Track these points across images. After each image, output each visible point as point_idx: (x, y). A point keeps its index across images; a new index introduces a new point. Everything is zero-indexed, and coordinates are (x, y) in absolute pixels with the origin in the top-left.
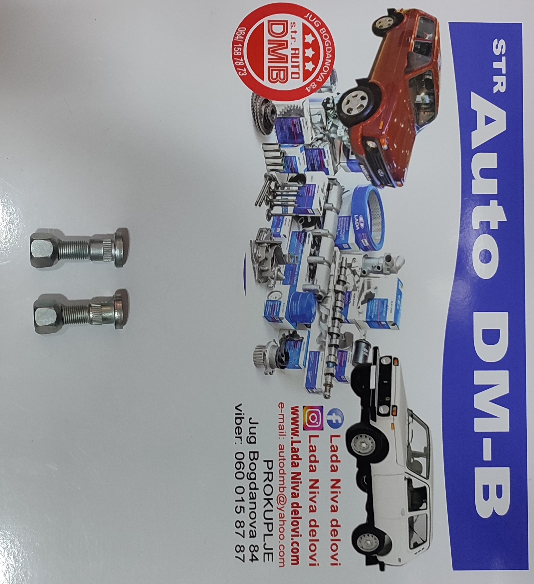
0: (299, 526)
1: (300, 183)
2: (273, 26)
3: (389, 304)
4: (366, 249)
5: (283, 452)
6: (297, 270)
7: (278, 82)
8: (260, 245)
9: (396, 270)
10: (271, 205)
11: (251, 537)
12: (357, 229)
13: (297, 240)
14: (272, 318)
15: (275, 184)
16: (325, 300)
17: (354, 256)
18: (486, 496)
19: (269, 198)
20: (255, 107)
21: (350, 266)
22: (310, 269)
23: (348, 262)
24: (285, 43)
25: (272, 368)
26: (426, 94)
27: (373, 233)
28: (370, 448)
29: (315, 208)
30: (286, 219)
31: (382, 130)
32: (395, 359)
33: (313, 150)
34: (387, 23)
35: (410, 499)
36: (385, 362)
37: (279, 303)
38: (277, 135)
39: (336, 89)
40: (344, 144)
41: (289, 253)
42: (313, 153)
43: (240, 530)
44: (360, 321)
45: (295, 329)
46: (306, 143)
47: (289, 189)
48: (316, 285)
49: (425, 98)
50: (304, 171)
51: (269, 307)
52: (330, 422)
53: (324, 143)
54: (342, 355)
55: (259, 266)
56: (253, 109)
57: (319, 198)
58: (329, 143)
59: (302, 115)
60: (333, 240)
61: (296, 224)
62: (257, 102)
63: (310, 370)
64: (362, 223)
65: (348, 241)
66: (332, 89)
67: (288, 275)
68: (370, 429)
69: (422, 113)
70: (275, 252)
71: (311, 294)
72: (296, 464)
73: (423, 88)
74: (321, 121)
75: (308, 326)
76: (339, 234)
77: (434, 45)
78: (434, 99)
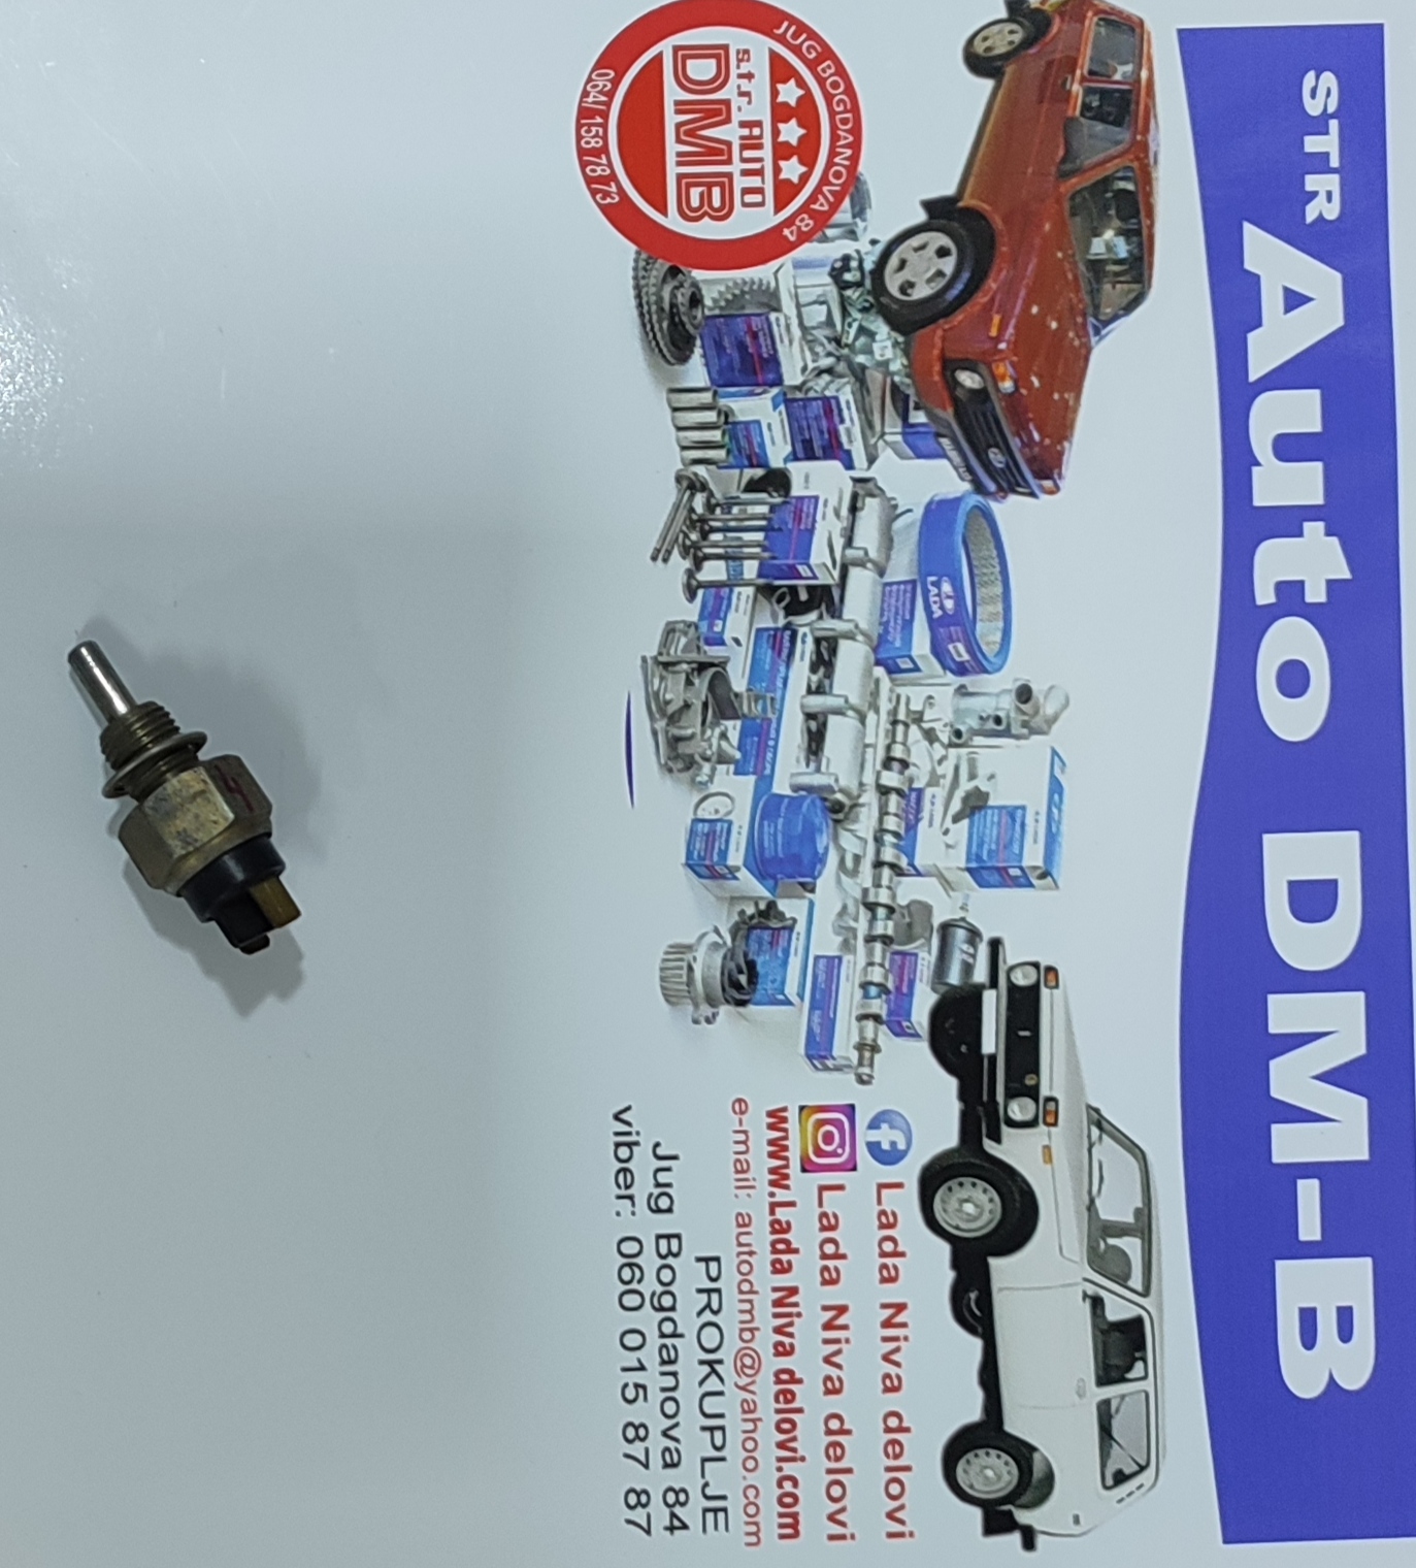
0: (797, 1433)
1: (775, 494)
2: (689, 63)
3: (1029, 820)
4: (961, 670)
5: (748, 1233)
6: (773, 734)
7: (706, 219)
8: (670, 668)
9: (1045, 727)
10: (696, 557)
12: (936, 616)
13: (770, 652)
14: (707, 867)
15: (704, 500)
16: (852, 815)
17: (930, 691)
18: (1309, 1338)
19: (689, 539)
20: (644, 290)
21: (918, 718)
22: (809, 731)
23: (913, 707)
24: (723, 107)
25: (711, 1001)
26: (1120, 233)
27: (979, 626)
28: (986, 1217)
29: (819, 562)
30: (740, 594)
31: (998, 339)
32: (1050, 969)
33: (808, 404)
34: (1005, 39)
35: (1101, 1351)
36: (1021, 979)
37: (726, 825)
38: (707, 365)
39: (869, 229)
40: (892, 383)
41: (751, 687)
42: (808, 409)
43: (637, 1450)
44: (948, 869)
45: (772, 891)
46: (787, 382)
47: (745, 511)
48: (828, 773)
49: (1115, 246)
50: (786, 460)
51: (698, 839)
52: (874, 1148)
53: (837, 381)
54: (903, 964)
55: (668, 725)
56: (639, 296)
57: (827, 535)
58: (853, 380)
59: (773, 303)
60: (871, 646)
61: (765, 606)
62: (649, 277)
63: (818, 1009)
64: (949, 597)
65: (910, 649)
66: (856, 229)
67: (748, 748)
68: (986, 1165)
69: (1107, 287)
70: (711, 688)
71: (813, 802)
72: (786, 1265)
73: (1109, 216)
74: (830, 322)
75: (809, 888)
76: (886, 631)
77: (1138, 95)
78: (1140, 245)
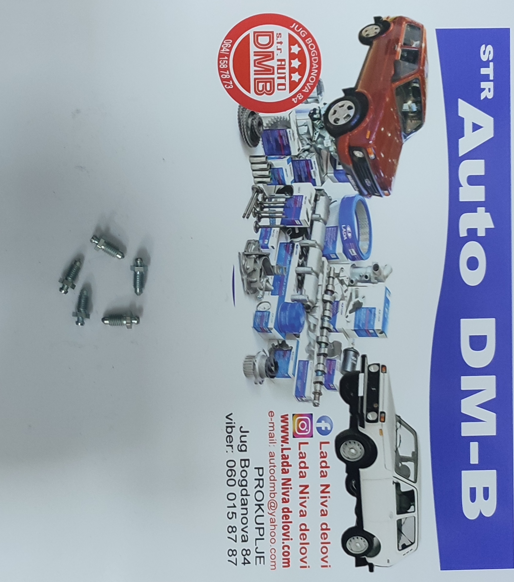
0: (290, 530)
1: (287, 195)
2: (259, 37)
3: (377, 313)
4: (353, 259)
5: (273, 459)
6: (285, 281)
7: (265, 94)
8: (249, 257)
9: (383, 279)
10: (258, 217)
12: (345, 239)
13: (284, 251)
14: (261, 328)
15: (262, 196)
16: (313, 310)
17: (342, 266)
18: (473, 498)
19: (256, 210)
20: (242, 120)
21: (338, 276)
22: (298, 280)
23: (336, 272)
24: (271, 54)
25: (262, 376)
26: (413, 102)
27: (361, 243)
28: (359, 454)
29: (303, 219)
30: (274, 230)
31: (369, 140)
32: (383, 366)
33: (300, 162)
34: (374, 31)
35: (399, 502)
36: (373, 369)
37: (268, 313)
38: (264, 147)
39: (323, 99)
40: (330, 154)
41: (278, 264)
42: (300, 164)
43: (233, 535)
44: (347, 330)
45: (284, 337)
46: (293, 154)
47: (276, 201)
48: (305, 295)
49: (412, 106)
50: (292, 182)
51: (258, 318)
52: (319, 429)
53: (311, 154)
54: (331, 364)
55: (247, 277)
56: (239, 122)
57: (306, 209)
58: (316, 154)
59: (289, 126)
60: (321, 250)
61: (283, 235)
62: (243, 115)
63: (299, 379)
64: (350, 232)
65: (335, 251)
66: (318, 99)
67: (276, 285)
68: (359, 436)
69: (409, 121)
70: (264, 264)
71: (299, 304)
72: (287, 471)
73: (410, 96)
74: (308, 132)
75: (297, 336)
76: (327, 243)
77: (421, 52)
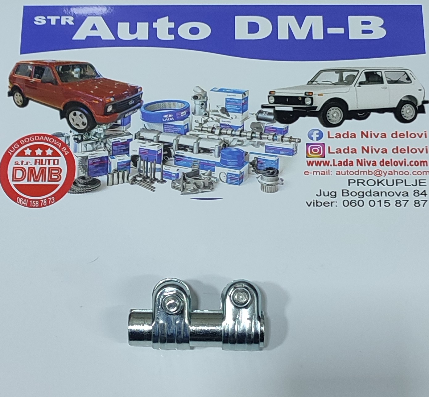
0: (397, 161)
1: (138, 159)
2: (17, 177)
3: (229, 97)
4: (188, 113)
5: (342, 172)
6: (204, 161)
8: (184, 188)
9: (205, 93)
10: (154, 180)
11: (407, 196)
12: (173, 119)
13: (181, 162)
14: (240, 180)
15: (138, 177)
16: (227, 142)
17: (194, 121)
19: (149, 182)
20: (79, 191)
21: (201, 124)
22: (203, 152)
23: (198, 126)
24: (30, 169)
25: (277, 179)
26: (73, 70)
27: (176, 108)
28: (337, 111)
29: (157, 148)
30: (165, 169)
31: (99, 101)
32: (270, 93)
33: (113, 150)
34: (19, 97)
35: (374, 83)
36: (273, 101)
37: (228, 174)
38: (101, 176)
39: (67, 133)
40: (109, 128)
41: (190, 166)
42: (115, 150)
43: (403, 203)
44: (242, 118)
45: (247, 163)
46: (107, 155)
47: (142, 167)
48: (215, 148)
49: (76, 71)
50: (129, 156)
51: (232, 182)
52: (318, 139)
53: (108, 142)
54: (268, 130)
55: (200, 189)
56: (81, 193)
57: (150, 146)
58: (108, 138)
59: (86, 157)
60: (181, 136)
61: (169, 162)
62: (76, 190)
63: (280, 152)
65: (182, 126)
66: (67, 136)
67: (207, 168)
68: (323, 110)
69: (87, 73)
70: (190, 177)
71: (222, 152)
72: (351, 162)
73: (68, 72)
74: (92, 144)
75: (246, 153)
76: (176, 132)
77: (36, 64)
78: (77, 65)
